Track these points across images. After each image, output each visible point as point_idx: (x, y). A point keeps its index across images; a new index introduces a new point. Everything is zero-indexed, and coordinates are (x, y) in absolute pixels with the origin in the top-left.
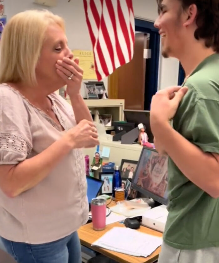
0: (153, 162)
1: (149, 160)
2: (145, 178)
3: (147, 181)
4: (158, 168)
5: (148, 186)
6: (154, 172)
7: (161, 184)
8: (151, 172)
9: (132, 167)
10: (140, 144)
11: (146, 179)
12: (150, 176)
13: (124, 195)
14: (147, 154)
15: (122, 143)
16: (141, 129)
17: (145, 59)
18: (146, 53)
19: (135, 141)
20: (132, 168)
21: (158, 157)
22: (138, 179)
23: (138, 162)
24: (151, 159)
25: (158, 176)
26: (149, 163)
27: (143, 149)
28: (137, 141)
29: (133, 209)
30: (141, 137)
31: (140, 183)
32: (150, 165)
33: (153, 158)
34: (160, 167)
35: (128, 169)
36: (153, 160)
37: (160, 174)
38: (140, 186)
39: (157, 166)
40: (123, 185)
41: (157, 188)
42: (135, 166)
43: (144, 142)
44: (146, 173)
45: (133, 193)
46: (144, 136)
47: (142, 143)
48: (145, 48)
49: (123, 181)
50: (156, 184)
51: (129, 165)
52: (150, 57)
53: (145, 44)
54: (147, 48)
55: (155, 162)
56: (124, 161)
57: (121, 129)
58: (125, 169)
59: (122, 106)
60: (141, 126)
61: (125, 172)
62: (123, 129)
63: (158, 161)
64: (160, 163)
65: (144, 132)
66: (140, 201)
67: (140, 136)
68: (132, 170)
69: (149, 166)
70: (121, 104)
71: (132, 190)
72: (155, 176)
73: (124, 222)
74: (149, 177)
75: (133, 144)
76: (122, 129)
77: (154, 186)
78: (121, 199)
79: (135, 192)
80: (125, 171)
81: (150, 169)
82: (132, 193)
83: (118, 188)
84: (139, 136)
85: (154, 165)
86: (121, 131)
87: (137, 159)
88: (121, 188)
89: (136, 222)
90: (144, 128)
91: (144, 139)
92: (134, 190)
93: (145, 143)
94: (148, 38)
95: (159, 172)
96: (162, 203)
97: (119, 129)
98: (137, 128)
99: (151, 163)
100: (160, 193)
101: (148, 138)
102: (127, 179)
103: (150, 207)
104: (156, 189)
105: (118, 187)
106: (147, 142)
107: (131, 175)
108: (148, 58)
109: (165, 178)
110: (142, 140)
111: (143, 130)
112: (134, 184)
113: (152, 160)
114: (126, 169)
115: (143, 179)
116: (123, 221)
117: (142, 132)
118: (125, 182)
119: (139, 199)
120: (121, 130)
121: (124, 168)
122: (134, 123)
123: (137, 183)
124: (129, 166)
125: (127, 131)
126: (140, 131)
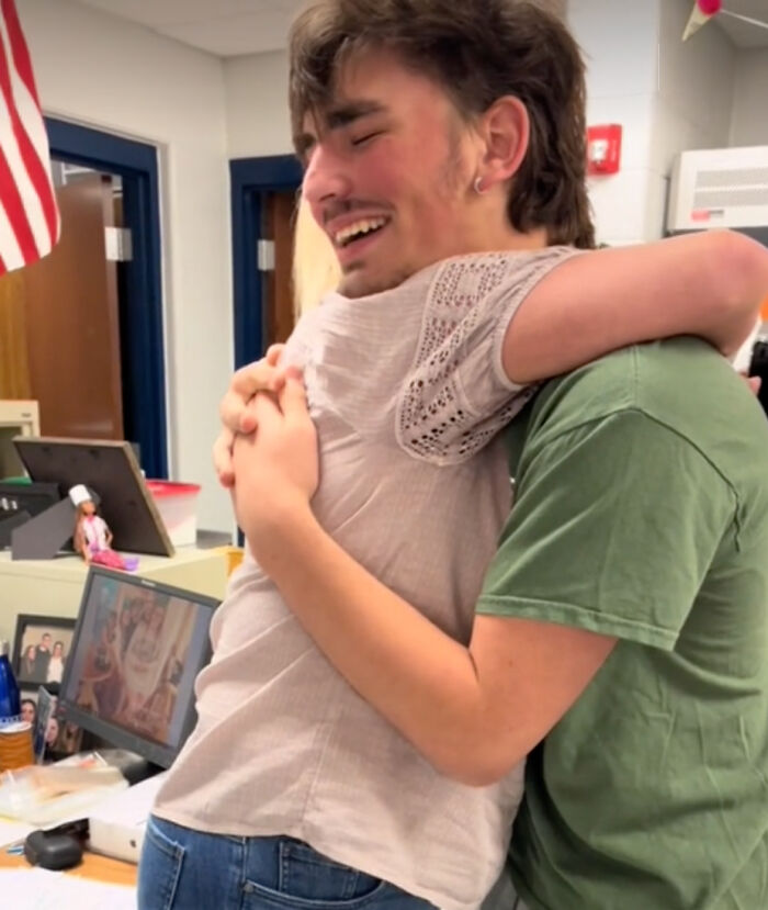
0: (126, 622)
1: (114, 614)
2: (102, 678)
3: (110, 690)
4: (143, 641)
5: (115, 709)
6: (132, 658)
7: (158, 696)
8: (123, 658)
9: (57, 643)
10: (82, 555)
11: (107, 680)
12: (120, 670)
13: (31, 746)
14: (105, 591)
15: (15, 557)
16: (80, 505)
17: (111, 262)
18: (114, 244)
19: (63, 549)
20: (59, 646)
21: (142, 603)
22: (81, 683)
23: (78, 624)
24: (119, 610)
25: (145, 671)
26: (115, 625)
27: (92, 574)
28: (71, 547)
29: (62, 793)
30: (84, 532)
31: (88, 697)
32: (118, 632)
33: (125, 606)
34: (150, 637)
35: (43, 649)
36: (127, 612)
37: (149, 661)
38: (88, 707)
39: (139, 632)
40: (28, 707)
41: (146, 710)
42: (67, 636)
43: (96, 550)
44: (107, 659)
45: (69, 735)
46: (95, 530)
47: (89, 555)
48: (109, 225)
49: (24, 695)
50: (140, 696)
51: (47, 635)
52: (129, 257)
53: (109, 211)
54: (117, 225)
55: (131, 619)
56: (25, 622)
57: (10, 505)
58: (32, 650)
59: (30, 424)
60: (79, 494)
61: (31, 662)
62: (19, 505)
63: (143, 618)
64: (148, 623)
65: (95, 514)
66: (92, 762)
67: (79, 531)
68: (58, 651)
69: (114, 636)
70: (27, 415)
71: (62, 724)
72: (137, 669)
73: (22, 847)
74: (116, 674)
75: (57, 557)
76: (15, 505)
77: (135, 706)
78: (18, 763)
79: (73, 729)
80: (32, 655)
81: (117, 645)
82: (64, 737)
83: (7, 723)
84: (75, 530)
85: (129, 631)
86: (12, 512)
87: (73, 612)
88: (20, 720)
89: (67, 844)
90: (93, 500)
91: (97, 539)
92: (68, 723)
93: (100, 553)
94: (116, 192)
95: (147, 655)
96: (162, 765)
97: (6, 507)
98: (65, 501)
99: (121, 622)
100: (156, 730)
101: (111, 537)
102: (42, 688)
103: (125, 783)
104: (142, 717)
105: (7, 719)
106: (106, 552)
107: (55, 672)
108: (122, 259)
109: (169, 676)
110: (87, 542)
111: (90, 508)
112: (68, 701)
113: (122, 614)
114: (38, 650)
115: (96, 684)
116: (18, 845)
117: (86, 514)
118: (34, 697)
119: (90, 756)
120: (11, 509)
121: (29, 648)
122: (56, 486)
123: (78, 696)
124: (47, 638)
125: (34, 514)
126: (79, 511)
